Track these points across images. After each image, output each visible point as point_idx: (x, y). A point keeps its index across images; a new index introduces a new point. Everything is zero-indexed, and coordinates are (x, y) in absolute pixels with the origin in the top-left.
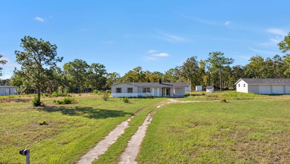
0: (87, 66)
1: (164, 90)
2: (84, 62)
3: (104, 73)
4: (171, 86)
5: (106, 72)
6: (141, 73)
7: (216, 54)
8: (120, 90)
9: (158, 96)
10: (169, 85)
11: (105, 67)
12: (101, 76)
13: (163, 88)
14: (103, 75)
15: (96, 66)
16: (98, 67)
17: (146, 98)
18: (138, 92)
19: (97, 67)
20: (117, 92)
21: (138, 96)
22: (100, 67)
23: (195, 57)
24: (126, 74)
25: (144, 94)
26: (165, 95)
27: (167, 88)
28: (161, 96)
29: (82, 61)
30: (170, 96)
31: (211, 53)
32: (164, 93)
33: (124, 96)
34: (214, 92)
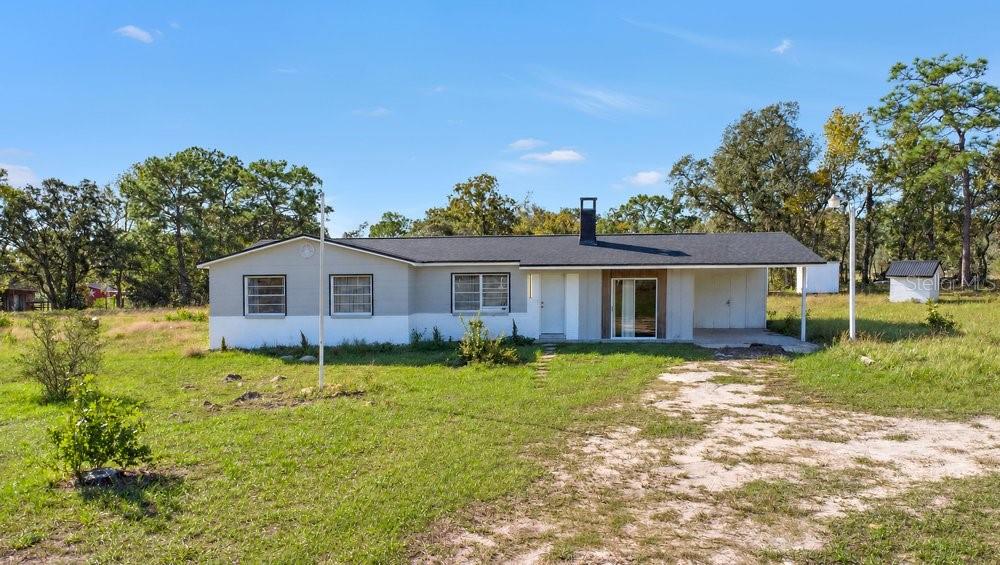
1: (619, 293)
4: (669, 259)
6: (492, 203)
8: (279, 291)
9: (572, 334)
10: (656, 251)
11: (317, 181)
13: (607, 275)
15: (270, 175)
16: (282, 179)
17: (464, 361)
18: (416, 306)
19: (277, 181)
20: (253, 310)
21: (416, 336)
22: (292, 176)
23: (784, 108)
25: (454, 326)
26: (629, 325)
27: (640, 273)
28: (595, 335)
29: (223, 156)
30: (662, 334)
31: (905, 68)
32: (619, 314)
33: (304, 342)
34: (941, 298)
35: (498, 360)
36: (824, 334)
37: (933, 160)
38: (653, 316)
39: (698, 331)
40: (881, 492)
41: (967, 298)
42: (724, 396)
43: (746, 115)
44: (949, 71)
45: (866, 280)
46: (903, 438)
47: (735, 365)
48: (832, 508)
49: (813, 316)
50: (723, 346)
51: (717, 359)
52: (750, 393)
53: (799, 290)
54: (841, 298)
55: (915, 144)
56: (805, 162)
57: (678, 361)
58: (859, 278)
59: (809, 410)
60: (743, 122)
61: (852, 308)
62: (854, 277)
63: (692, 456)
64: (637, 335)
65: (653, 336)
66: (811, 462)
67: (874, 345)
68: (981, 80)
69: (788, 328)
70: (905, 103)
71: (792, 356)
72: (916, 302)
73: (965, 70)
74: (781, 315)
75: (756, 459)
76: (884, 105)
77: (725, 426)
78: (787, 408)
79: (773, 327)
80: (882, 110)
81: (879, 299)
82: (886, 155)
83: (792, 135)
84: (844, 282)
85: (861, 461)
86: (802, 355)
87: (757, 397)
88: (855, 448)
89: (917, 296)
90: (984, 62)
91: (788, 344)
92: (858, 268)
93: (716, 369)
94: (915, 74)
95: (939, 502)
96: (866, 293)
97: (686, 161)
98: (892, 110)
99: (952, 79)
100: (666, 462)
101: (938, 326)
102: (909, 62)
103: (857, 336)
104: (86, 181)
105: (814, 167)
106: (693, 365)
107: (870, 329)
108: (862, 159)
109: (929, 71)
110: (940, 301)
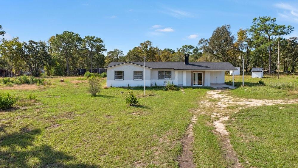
0: (80, 40)
1: (194, 75)
2: (77, 35)
3: (102, 50)
4: (205, 68)
5: (105, 48)
6: (150, 49)
7: (264, 20)
8: (121, 74)
9: (185, 85)
10: (202, 66)
11: (102, 41)
12: (98, 53)
13: (192, 72)
14: (100, 53)
15: (90, 40)
16: (94, 41)
17: (167, 90)
18: (152, 78)
19: (92, 42)
20: (116, 78)
21: (152, 85)
22: (96, 40)
23: (227, 26)
24: (130, 51)
25: (160, 82)
26: (196, 83)
27: (199, 71)
28: (189, 85)
29: (74, 33)
30: (204, 85)
31: (257, 19)
32: (194, 80)
33: (129, 86)
34: (264, 77)
35: (173, 89)
36: (238, 85)
37: (262, 43)
38: (202, 80)
39: (211, 84)
40: (247, 107)
41: (269, 77)
42: (220, 96)
43: (218, 28)
44: (267, 21)
45: (246, 71)
46: (251, 102)
47: (220, 91)
48: (241, 108)
49: (235, 81)
50: (217, 87)
51: (217, 90)
52: (225, 96)
53: (230, 74)
54: (241, 76)
55: (259, 38)
56: (232, 41)
57: (209, 90)
58: (245, 71)
59: (236, 98)
60: (217, 30)
61: (243, 79)
62: (244, 70)
63: (219, 103)
64: (198, 85)
65: (202, 85)
66: (237, 104)
67: (247, 87)
68: (274, 23)
69: (230, 83)
70: (256, 28)
71: (231, 89)
72: (257, 78)
73: (270, 20)
74: (228, 81)
75: (228, 104)
76: (251, 28)
77: (222, 100)
78: (232, 98)
79: (226, 83)
80: (251, 30)
81: (249, 77)
82: (252, 40)
83: (228, 33)
84: (241, 72)
85: (244, 104)
86: (233, 89)
87: (227, 96)
88: (243, 103)
89: (258, 76)
90: (275, 19)
91: (230, 87)
92: (245, 68)
93: (217, 92)
94: (259, 21)
95: (255, 108)
96: (246, 75)
97: (202, 40)
98: (253, 30)
99: (267, 23)
100: (215, 104)
101: (261, 83)
102: (258, 18)
103: (244, 86)
104: (40, 41)
105: (234, 42)
106: (212, 91)
107: (246, 84)
108: (246, 41)
109: (262, 20)
110: (263, 78)
